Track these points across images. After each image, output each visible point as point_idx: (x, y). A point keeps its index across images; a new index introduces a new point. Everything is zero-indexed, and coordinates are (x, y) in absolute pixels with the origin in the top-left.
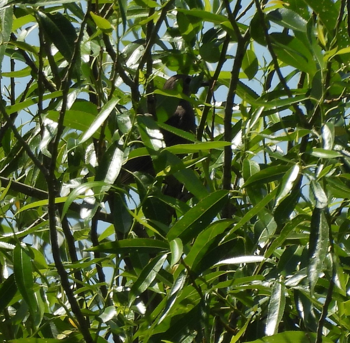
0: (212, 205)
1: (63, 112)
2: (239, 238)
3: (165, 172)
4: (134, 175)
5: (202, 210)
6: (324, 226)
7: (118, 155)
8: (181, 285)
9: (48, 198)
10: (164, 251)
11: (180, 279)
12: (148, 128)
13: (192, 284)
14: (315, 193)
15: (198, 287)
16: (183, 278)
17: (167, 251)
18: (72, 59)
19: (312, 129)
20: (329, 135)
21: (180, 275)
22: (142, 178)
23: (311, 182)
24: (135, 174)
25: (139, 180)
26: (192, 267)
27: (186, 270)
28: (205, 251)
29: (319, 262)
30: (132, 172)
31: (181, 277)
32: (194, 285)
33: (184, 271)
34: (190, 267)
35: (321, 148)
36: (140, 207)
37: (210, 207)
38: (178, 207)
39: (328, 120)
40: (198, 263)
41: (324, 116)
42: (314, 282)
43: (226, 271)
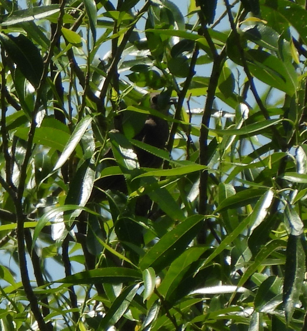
0: (187, 231)
1: (32, 134)
2: (216, 265)
3: (138, 192)
4: (107, 194)
5: (176, 236)
6: (300, 254)
7: (90, 175)
8: (155, 315)
9: (17, 221)
10: (137, 281)
11: (154, 310)
12: (121, 146)
13: (166, 315)
14: (290, 219)
15: (172, 316)
16: (157, 308)
17: (140, 280)
18: (41, 79)
19: (286, 151)
20: (304, 158)
21: (154, 305)
22: (115, 197)
23: (286, 206)
24: (107, 192)
25: (112, 199)
26: (166, 297)
27: (159, 300)
28: (180, 279)
29: (295, 292)
30: (104, 190)
31: (155, 307)
32: (169, 316)
33: (158, 301)
34: (164, 297)
35: (296, 173)
36: (112, 229)
37: (184, 233)
38: (153, 228)
39: (304, 142)
40: (172, 292)
41: (299, 137)
42: (291, 312)
43: (201, 298)
